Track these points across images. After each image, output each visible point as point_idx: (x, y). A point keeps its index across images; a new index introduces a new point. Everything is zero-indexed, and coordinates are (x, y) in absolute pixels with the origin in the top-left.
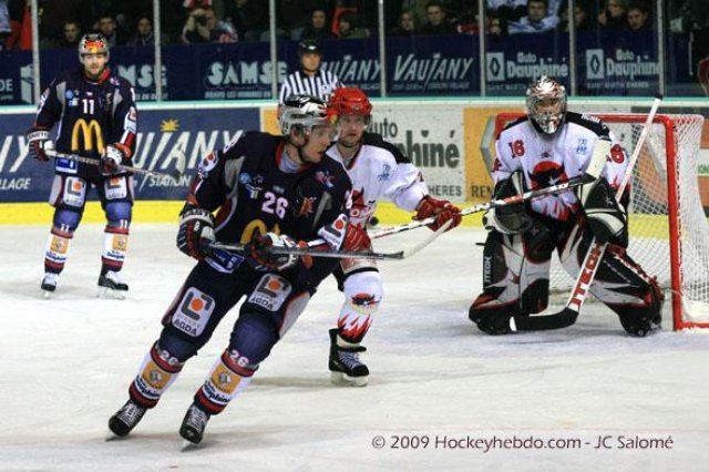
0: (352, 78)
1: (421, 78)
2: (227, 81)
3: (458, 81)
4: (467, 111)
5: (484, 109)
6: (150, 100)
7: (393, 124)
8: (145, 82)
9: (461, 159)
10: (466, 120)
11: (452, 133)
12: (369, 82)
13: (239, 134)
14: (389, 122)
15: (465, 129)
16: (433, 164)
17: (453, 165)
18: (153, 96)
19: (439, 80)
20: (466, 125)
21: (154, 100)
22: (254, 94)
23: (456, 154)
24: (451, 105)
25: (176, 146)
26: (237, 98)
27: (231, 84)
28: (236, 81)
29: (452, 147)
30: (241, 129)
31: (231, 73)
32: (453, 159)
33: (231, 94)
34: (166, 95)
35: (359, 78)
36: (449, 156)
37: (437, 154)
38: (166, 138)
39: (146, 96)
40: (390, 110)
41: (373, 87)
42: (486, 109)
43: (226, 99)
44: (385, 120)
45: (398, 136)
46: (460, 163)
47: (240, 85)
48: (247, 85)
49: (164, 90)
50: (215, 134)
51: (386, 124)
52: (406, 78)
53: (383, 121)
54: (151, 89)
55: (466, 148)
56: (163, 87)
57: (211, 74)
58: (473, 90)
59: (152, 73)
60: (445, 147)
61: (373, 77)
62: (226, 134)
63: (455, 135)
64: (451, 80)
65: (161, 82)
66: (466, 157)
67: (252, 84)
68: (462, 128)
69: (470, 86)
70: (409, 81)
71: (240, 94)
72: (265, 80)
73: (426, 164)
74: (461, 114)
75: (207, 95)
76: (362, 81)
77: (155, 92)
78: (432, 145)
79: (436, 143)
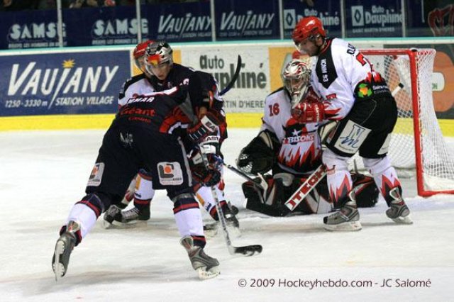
0: (192, 29)
1: (239, 28)
2: (107, 33)
3: (264, 29)
4: (271, 49)
5: (282, 48)
6: (54, 47)
7: (221, 60)
8: (51, 34)
9: (268, 82)
10: (270, 55)
11: (261, 65)
12: (204, 31)
13: (116, 68)
14: (218, 58)
15: (270, 61)
16: (249, 86)
17: (262, 86)
18: (57, 44)
19: (251, 29)
20: (271, 58)
21: (58, 47)
22: (126, 41)
23: (264, 79)
24: (260, 46)
25: (73, 78)
26: (113, 44)
27: (110, 34)
28: (113, 32)
29: (262, 74)
30: (117, 65)
31: (110, 28)
32: (262, 83)
33: (111, 41)
34: (66, 43)
35: (197, 29)
36: (259, 80)
37: (251, 80)
38: (66, 72)
39: (52, 44)
40: (218, 50)
41: (206, 35)
42: (285, 48)
43: (107, 45)
44: (216, 57)
45: (224, 67)
46: (267, 85)
47: (116, 35)
48: (120, 35)
49: (64, 39)
50: (99, 69)
51: (216, 60)
52: (229, 28)
53: (213, 58)
54: (55, 39)
55: (271, 75)
56: (63, 38)
57: (96, 28)
58: (275, 36)
59: (56, 28)
60: (257, 75)
61: (206, 28)
62: (107, 69)
63: (263, 66)
64: (260, 29)
65: (62, 34)
66: (271, 82)
67: (124, 35)
68: (268, 61)
69: (273, 32)
70: (231, 30)
71: (116, 41)
72: (132, 31)
73: (244, 86)
74: (267, 51)
75: (94, 42)
76: (199, 31)
77: (58, 41)
78: (248, 74)
79: (251, 71)
